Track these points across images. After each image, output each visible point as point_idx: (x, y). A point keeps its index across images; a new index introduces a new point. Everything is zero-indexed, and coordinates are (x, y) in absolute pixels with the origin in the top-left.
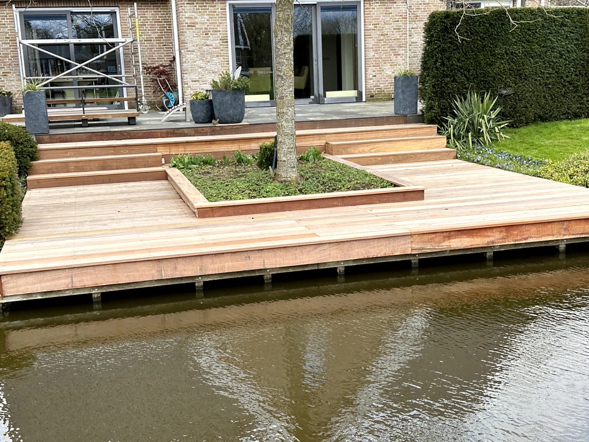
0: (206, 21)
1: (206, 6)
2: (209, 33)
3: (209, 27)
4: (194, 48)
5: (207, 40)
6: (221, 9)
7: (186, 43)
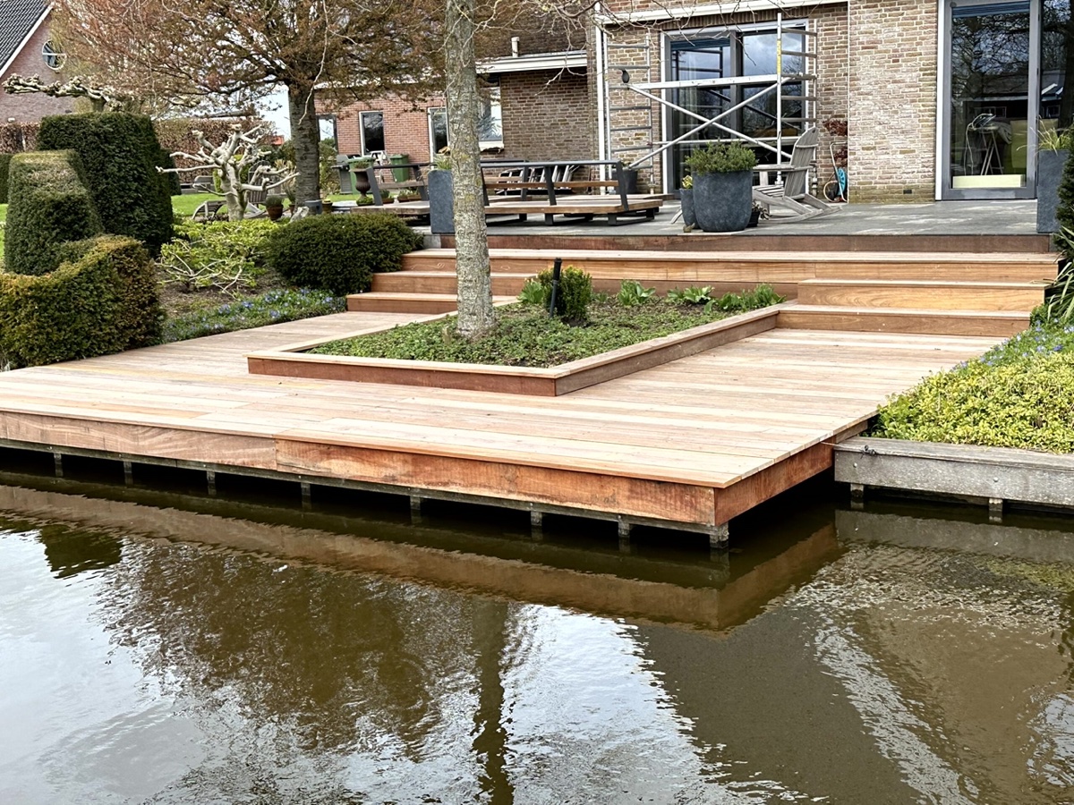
0: (896, 37)
1: (898, 9)
2: (900, 59)
3: (902, 47)
4: (871, 87)
5: (896, 71)
6: (926, 13)
7: (858, 80)
